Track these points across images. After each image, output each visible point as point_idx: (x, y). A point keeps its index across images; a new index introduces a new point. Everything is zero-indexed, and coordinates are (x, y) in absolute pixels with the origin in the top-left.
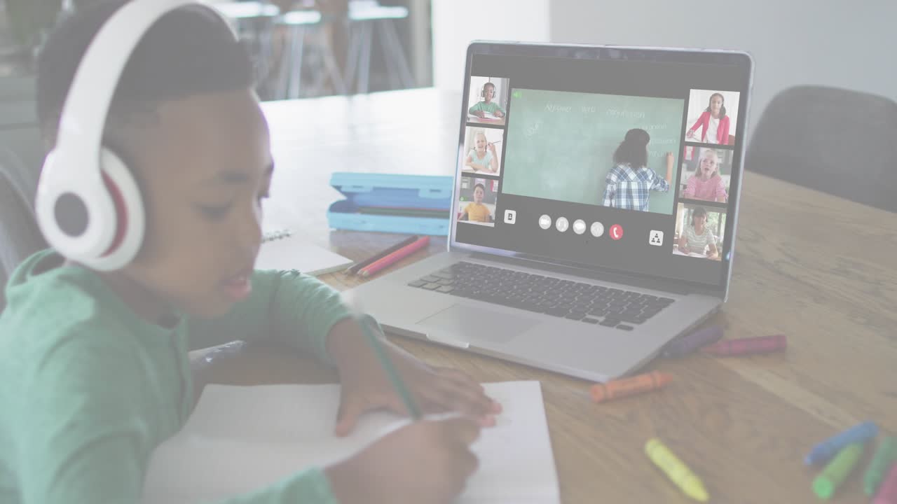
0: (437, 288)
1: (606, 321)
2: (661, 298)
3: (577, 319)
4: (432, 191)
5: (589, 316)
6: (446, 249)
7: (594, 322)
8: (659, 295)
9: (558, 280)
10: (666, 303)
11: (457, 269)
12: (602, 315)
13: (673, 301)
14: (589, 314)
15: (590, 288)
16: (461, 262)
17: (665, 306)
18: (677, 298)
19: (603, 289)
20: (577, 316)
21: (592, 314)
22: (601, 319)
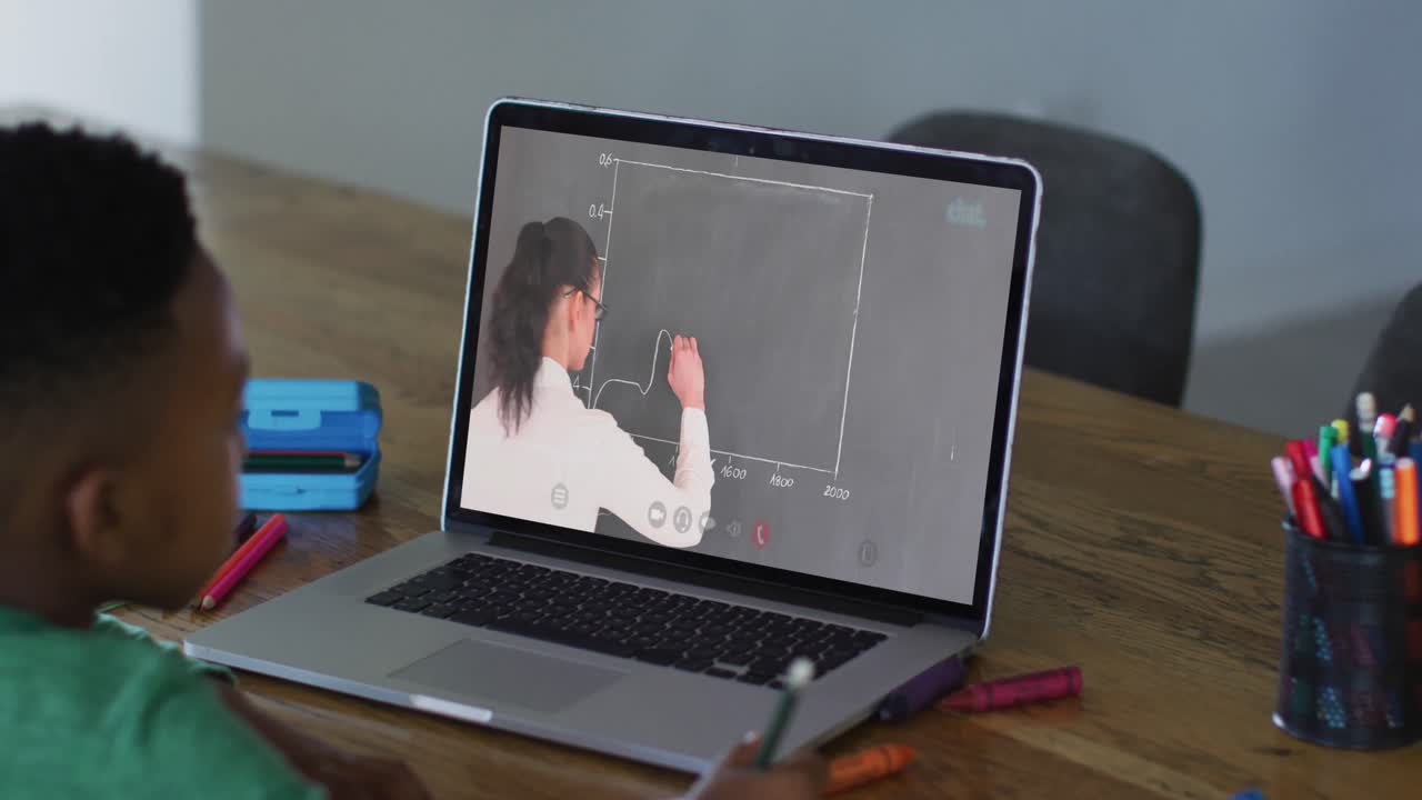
0: (426, 606)
1: (749, 674)
2: (862, 633)
3: (697, 670)
4: (276, 413)
5: (718, 665)
6: (439, 528)
7: (728, 675)
8: (858, 625)
9: (666, 594)
10: (870, 641)
11: (460, 570)
12: (742, 664)
13: (883, 638)
14: (721, 660)
15: (728, 610)
16: (471, 555)
17: (866, 648)
18: (891, 631)
19: (751, 613)
20: (697, 663)
21: (724, 660)
22: (742, 670)
